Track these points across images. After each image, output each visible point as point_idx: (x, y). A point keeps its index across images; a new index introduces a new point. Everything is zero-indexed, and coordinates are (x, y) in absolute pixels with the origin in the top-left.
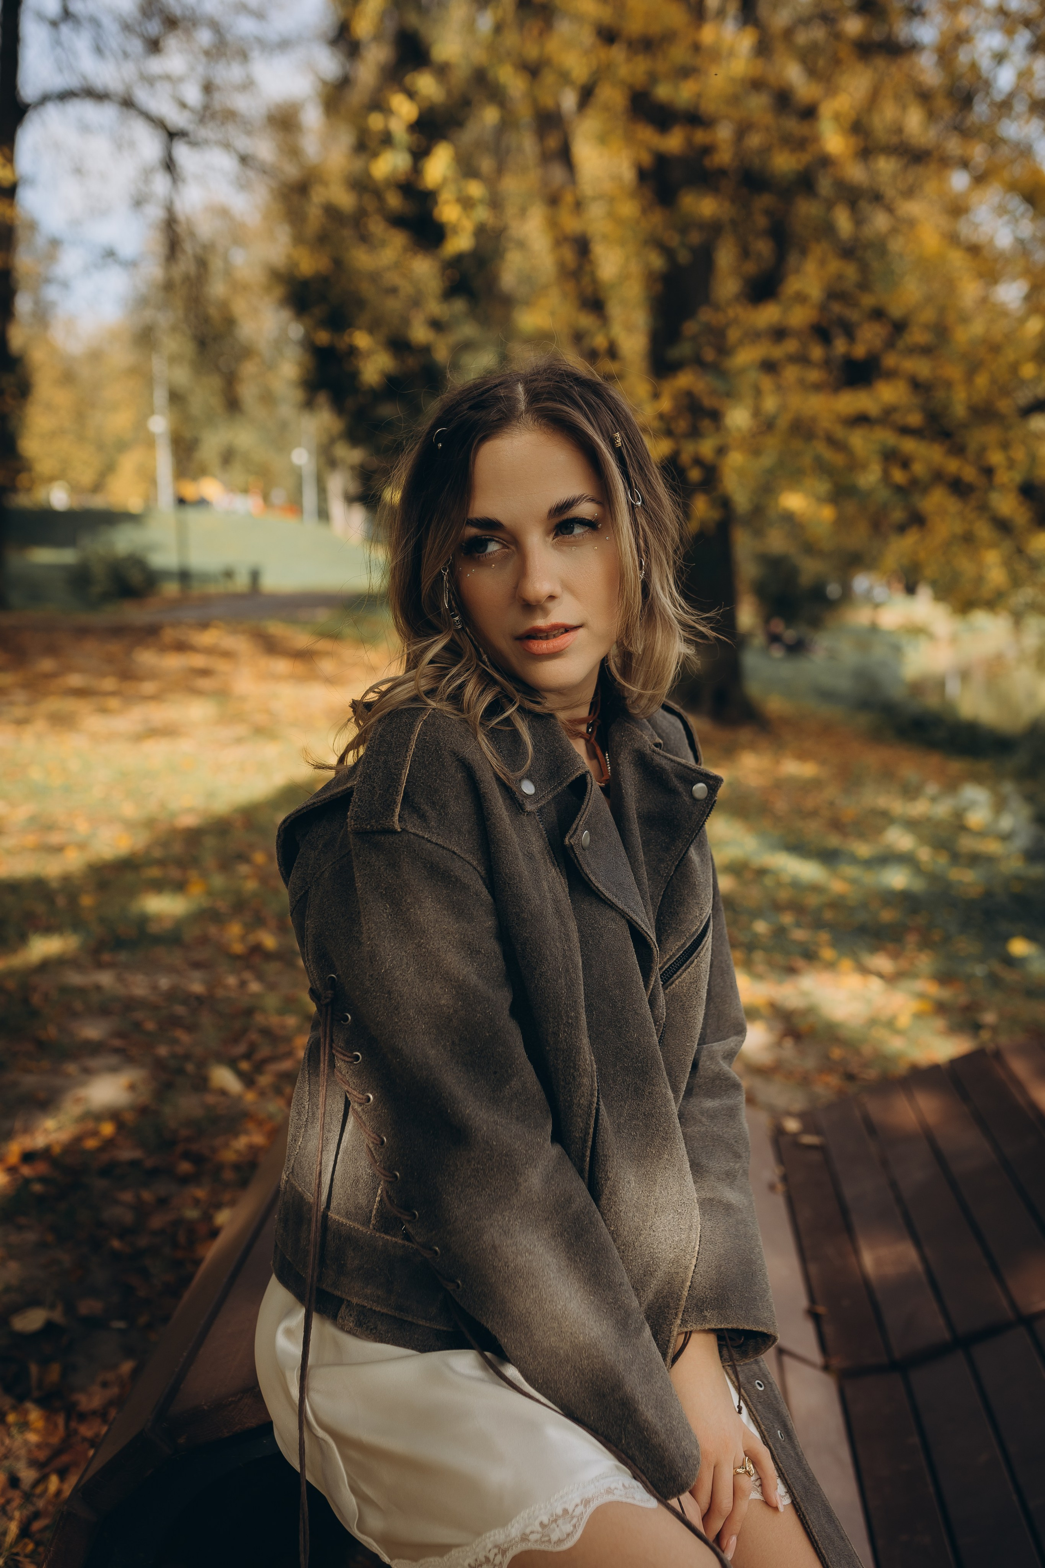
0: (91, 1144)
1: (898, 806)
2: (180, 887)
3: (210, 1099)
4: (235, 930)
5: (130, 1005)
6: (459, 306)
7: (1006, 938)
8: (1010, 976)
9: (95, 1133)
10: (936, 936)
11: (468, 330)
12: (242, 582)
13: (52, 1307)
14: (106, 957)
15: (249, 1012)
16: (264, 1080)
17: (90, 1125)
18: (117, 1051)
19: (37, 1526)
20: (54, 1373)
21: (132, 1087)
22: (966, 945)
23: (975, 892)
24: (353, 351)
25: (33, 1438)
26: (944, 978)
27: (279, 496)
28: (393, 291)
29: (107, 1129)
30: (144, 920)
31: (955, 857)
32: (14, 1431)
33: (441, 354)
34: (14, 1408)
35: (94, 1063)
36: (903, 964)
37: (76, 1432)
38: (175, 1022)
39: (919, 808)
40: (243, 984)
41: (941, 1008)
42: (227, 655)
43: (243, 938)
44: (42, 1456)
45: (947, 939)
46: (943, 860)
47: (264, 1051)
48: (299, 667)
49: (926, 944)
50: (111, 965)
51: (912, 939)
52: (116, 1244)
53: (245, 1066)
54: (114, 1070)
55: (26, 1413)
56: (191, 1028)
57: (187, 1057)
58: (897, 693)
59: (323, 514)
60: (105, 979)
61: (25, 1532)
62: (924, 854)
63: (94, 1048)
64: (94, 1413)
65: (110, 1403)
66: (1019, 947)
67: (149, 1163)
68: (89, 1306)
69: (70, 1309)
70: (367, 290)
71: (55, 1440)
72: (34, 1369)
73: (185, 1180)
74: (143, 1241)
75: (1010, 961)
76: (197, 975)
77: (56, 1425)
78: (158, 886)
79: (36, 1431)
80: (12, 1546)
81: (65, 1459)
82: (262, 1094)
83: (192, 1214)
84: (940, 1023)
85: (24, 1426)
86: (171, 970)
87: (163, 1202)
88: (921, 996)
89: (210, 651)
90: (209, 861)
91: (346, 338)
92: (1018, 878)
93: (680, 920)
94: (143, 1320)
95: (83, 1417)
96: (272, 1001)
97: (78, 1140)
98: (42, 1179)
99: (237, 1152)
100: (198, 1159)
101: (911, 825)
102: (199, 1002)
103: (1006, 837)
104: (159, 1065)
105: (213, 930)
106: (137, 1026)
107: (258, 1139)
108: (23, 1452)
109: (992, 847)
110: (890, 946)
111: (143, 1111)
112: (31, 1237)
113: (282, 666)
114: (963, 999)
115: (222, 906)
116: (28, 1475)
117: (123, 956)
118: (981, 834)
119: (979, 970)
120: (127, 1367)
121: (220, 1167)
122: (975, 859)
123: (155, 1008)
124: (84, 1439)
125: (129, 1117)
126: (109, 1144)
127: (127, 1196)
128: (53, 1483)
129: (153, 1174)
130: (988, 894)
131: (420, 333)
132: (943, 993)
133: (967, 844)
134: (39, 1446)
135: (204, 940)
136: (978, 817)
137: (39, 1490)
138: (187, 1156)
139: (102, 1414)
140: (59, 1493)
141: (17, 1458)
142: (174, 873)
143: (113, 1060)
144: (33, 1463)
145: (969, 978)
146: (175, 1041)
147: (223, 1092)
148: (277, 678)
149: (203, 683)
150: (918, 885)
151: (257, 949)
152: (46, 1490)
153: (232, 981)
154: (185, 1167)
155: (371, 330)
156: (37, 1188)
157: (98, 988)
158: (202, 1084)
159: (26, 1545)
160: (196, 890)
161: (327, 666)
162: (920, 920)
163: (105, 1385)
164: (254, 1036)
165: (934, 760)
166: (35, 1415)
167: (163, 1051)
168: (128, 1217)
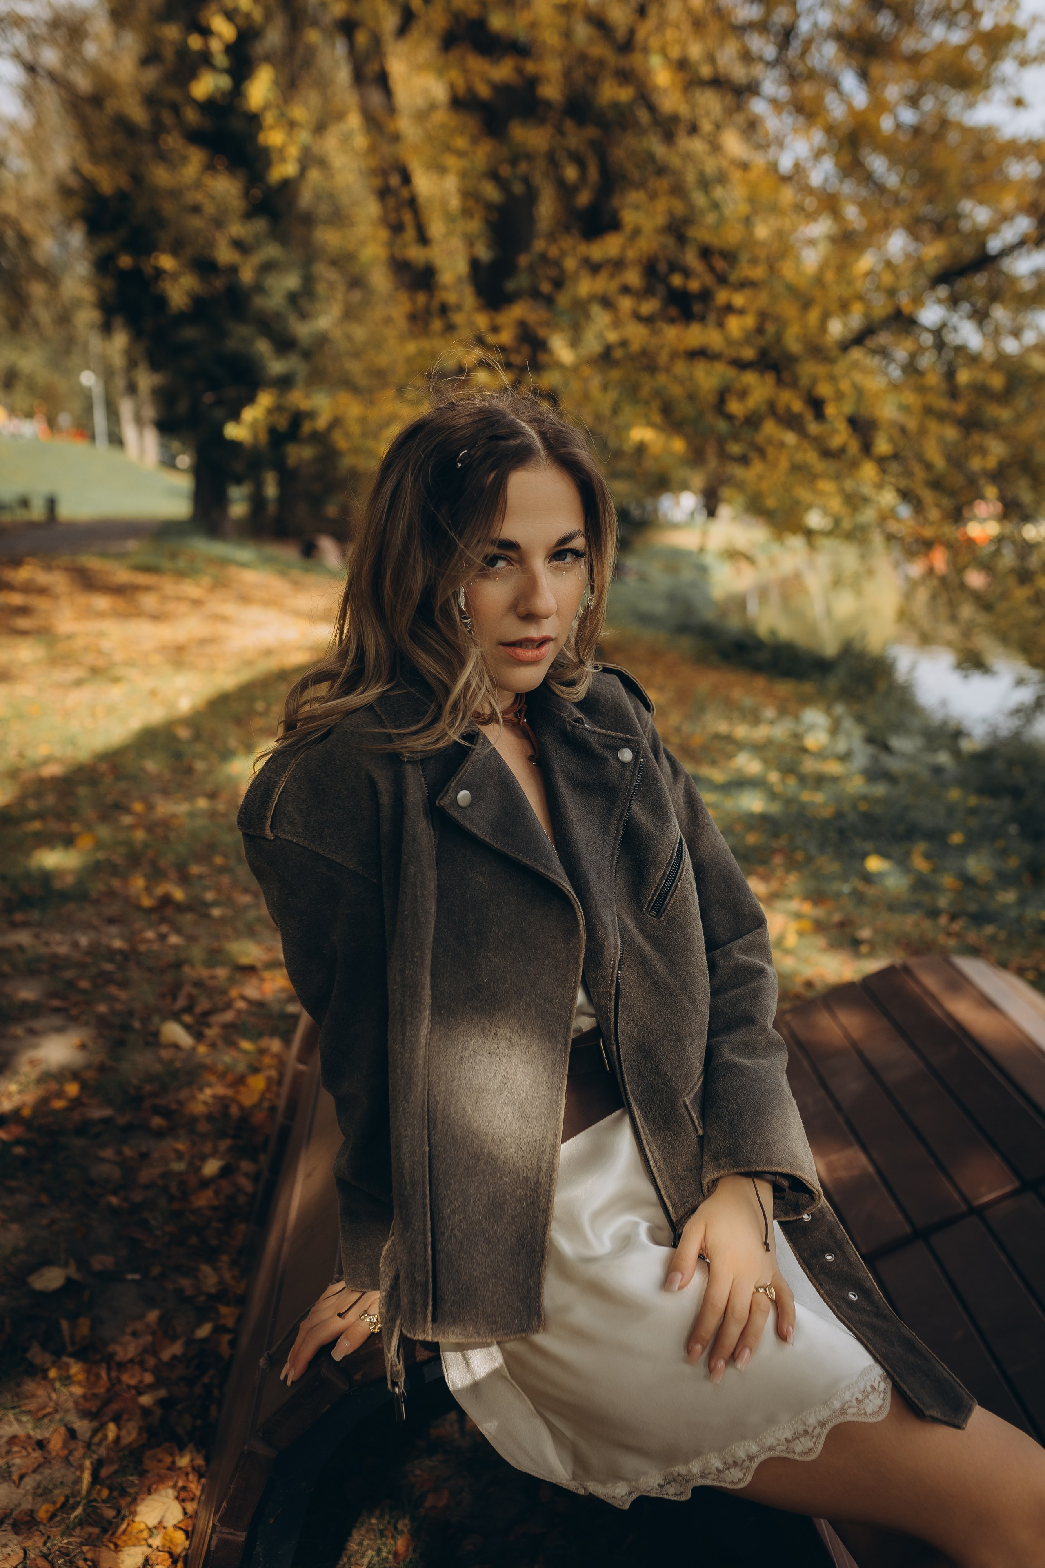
0: (59, 1104)
1: (741, 731)
2: (69, 841)
3: (165, 1054)
4: (139, 883)
5: (56, 964)
6: (260, 225)
7: (864, 856)
8: (871, 891)
9: (60, 1094)
10: (799, 856)
11: (271, 251)
12: (37, 512)
13: (66, 1265)
14: (19, 917)
15: (178, 965)
16: (211, 1033)
17: (54, 1086)
18: (57, 1010)
19: (105, 1472)
20: (84, 1326)
21: (83, 1047)
22: (829, 865)
23: (827, 813)
24: (159, 273)
25: (77, 1390)
26: (816, 897)
27: (64, 420)
28: (196, 209)
29: (72, 1089)
30: (46, 877)
31: (803, 780)
32: (57, 1385)
33: (247, 275)
34: (54, 1363)
35: (38, 1024)
36: (774, 885)
37: (119, 1381)
38: (107, 978)
39: (761, 732)
40: (163, 937)
41: (819, 927)
42: (42, 591)
43: (148, 889)
44: (93, 1406)
45: (809, 859)
46: (792, 782)
47: (204, 1004)
48: (120, 603)
49: (792, 865)
50: (25, 925)
51: (778, 860)
52: (114, 1200)
53: (188, 1019)
54: (60, 1030)
55: (67, 1366)
56: (124, 984)
57: (131, 1013)
58: (709, 615)
59: (116, 440)
60: (23, 938)
61: (96, 1478)
62: (774, 777)
63: (33, 1010)
64: (131, 1361)
65: (145, 1351)
66: (874, 864)
67: (122, 1120)
68: (101, 1262)
69: (83, 1265)
70: (168, 208)
71: (101, 1390)
72: (65, 1325)
73: (160, 1134)
74: (138, 1197)
75: (868, 878)
76: (114, 930)
77: (98, 1376)
78: (46, 840)
79: (79, 1383)
80: (89, 1492)
81: (115, 1407)
82: (213, 1045)
83: (179, 1166)
84: (821, 941)
85: (67, 1380)
86: (87, 926)
87: (144, 1156)
88: (798, 916)
89: (28, 588)
90: (89, 813)
91: (152, 261)
92: (864, 798)
93: (654, 853)
94: (156, 1271)
95: (121, 1366)
96: (197, 952)
97: (44, 1101)
98: (18, 1142)
99: (205, 1103)
100: (166, 1113)
101: (758, 749)
102: (126, 957)
103: (845, 757)
104: (102, 1022)
105: (116, 883)
106: (71, 984)
107: (221, 1090)
108: (70, 1404)
109: (833, 768)
110: (761, 869)
111: (102, 1069)
112: (23, 1199)
113: (102, 602)
114: (837, 917)
115: (118, 859)
116: (83, 1426)
117: (35, 915)
118: (821, 755)
119: (846, 888)
120: (153, 1316)
121: (193, 1120)
122: (820, 781)
123: (82, 966)
124: (129, 1387)
125: (89, 1075)
126: (76, 1103)
127: (108, 1153)
128: (112, 1430)
129: (128, 1129)
130: (839, 815)
131: (225, 255)
132: (818, 912)
133: (809, 765)
134: (84, 1397)
135: (111, 894)
136: (816, 739)
137: (96, 1439)
138: (157, 1110)
139: (139, 1362)
140: (118, 1439)
141: (67, 1411)
142: (54, 826)
143: (57, 1021)
144: (85, 1414)
145: (838, 895)
146: (112, 999)
147: (176, 1046)
148: (101, 615)
149: (22, 623)
150: (775, 808)
151: (166, 901)
152: (105, 1437)
153: (150, 934)
154: (157, 1121)
155: (175, 250)
156: (19, 1150)
157: (21, 948)
158: (153, 1040)
159: (99, 1491)
160: (85, 842)
161: (149, 601)
162: (783, 842)
163: (135, 1334)
164: (188, 989)
165: (760, 682)
166: (75, 1368)
167: (102, 1008)
168: (116, 1173)
